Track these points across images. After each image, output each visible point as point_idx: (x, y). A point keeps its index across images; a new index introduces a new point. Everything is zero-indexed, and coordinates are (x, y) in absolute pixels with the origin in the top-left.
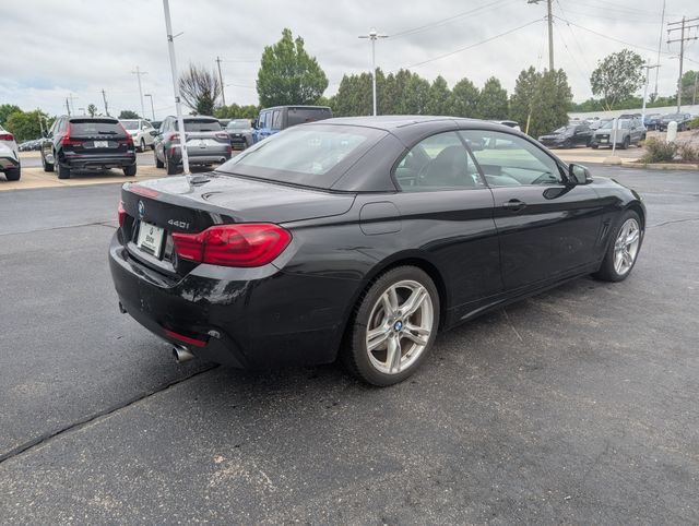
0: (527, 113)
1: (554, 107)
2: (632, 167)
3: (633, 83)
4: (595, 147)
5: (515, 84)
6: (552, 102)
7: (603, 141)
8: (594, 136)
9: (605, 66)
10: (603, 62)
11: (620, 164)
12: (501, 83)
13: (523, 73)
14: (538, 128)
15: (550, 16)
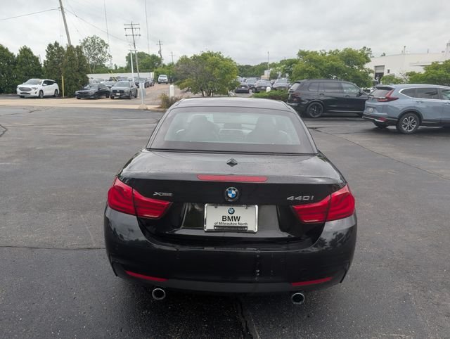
0: (60, 73)
1: (79, 71)
2: (158, 111)
3: (103, 57)
4: (112, 98)
5: (46, 53)
6: (77, 67)
7: (118, 94)
8: (111, 91)
9: (84, 44)
10: (83, 42)
11: (147, 109)
12: (32, 50)
13: (50, 45)
14: (71, 85)
15: (62, 7)
